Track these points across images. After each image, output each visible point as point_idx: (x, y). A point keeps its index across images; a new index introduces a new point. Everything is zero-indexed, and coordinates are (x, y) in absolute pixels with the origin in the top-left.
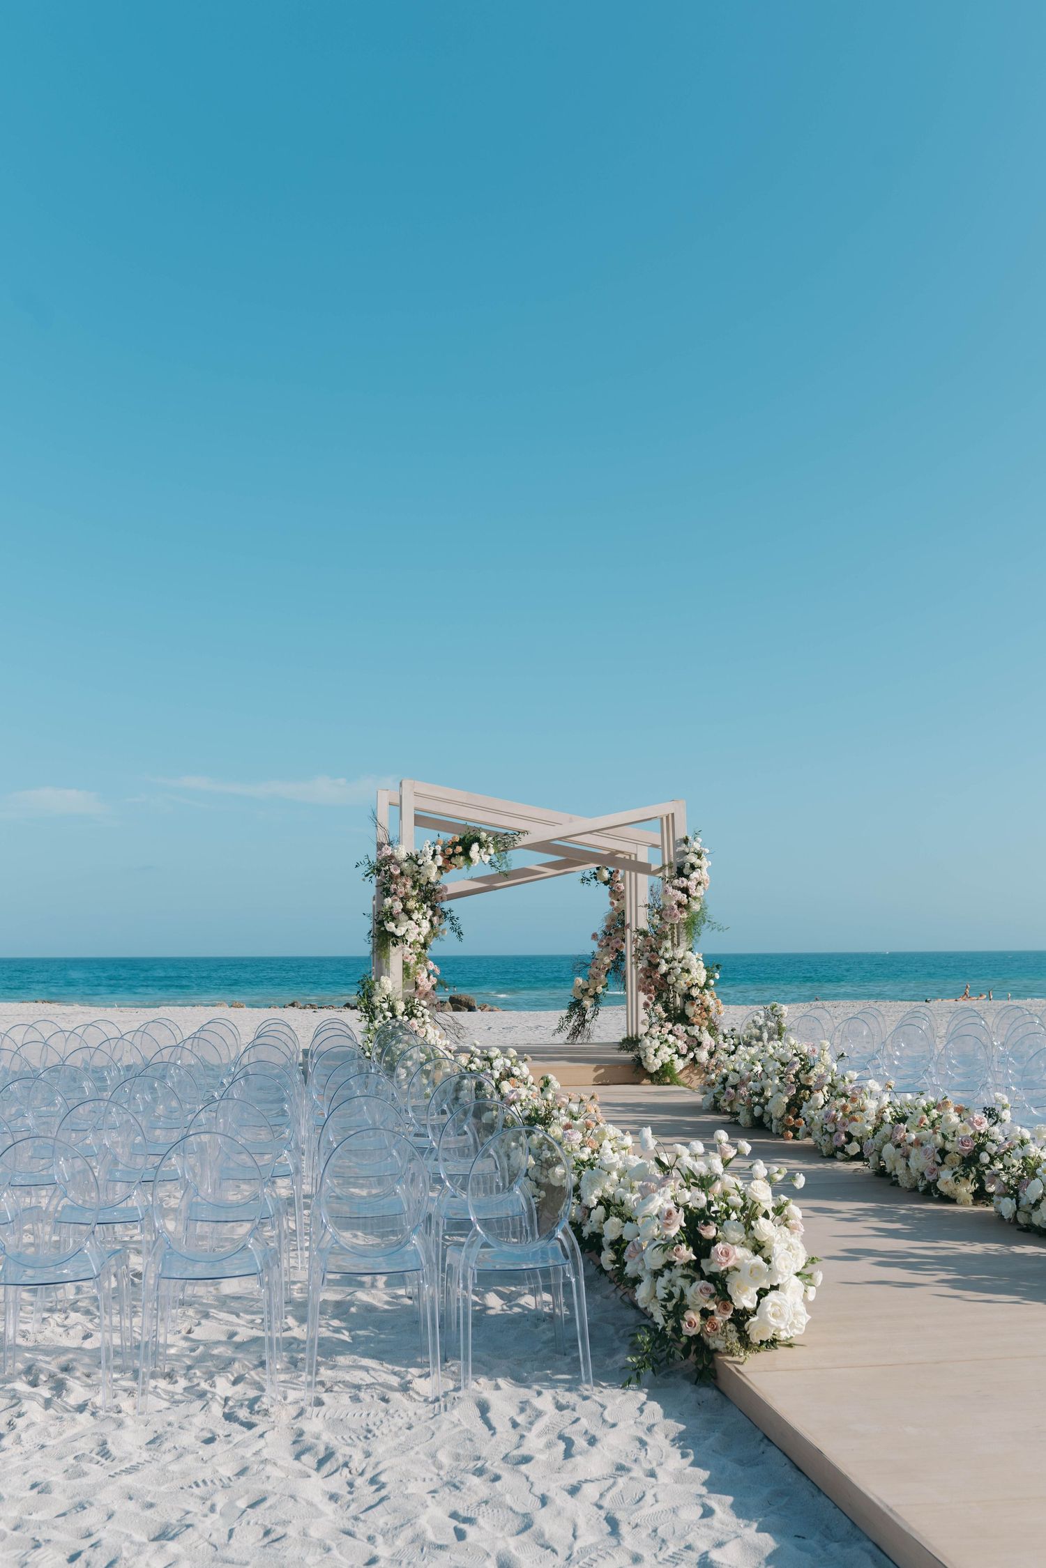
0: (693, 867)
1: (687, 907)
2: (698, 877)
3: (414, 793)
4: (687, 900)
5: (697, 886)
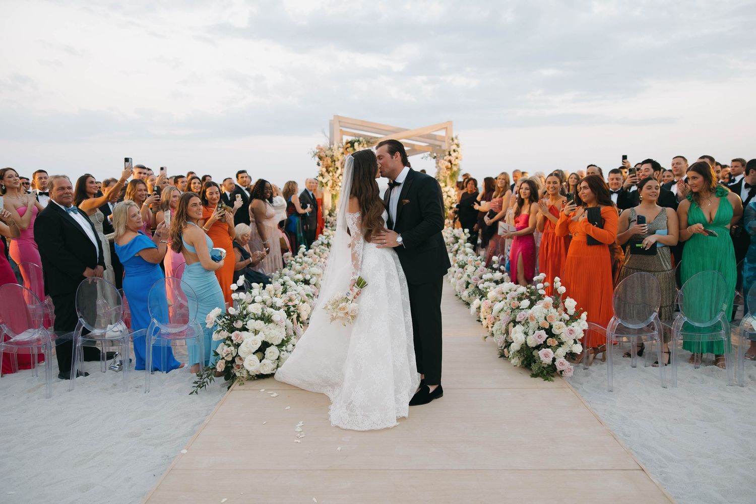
0: (454, 151)
1: (451, 169)
2: (456, 155)
3: (339, 121)
4: (451, 166)
5: (455, 159)
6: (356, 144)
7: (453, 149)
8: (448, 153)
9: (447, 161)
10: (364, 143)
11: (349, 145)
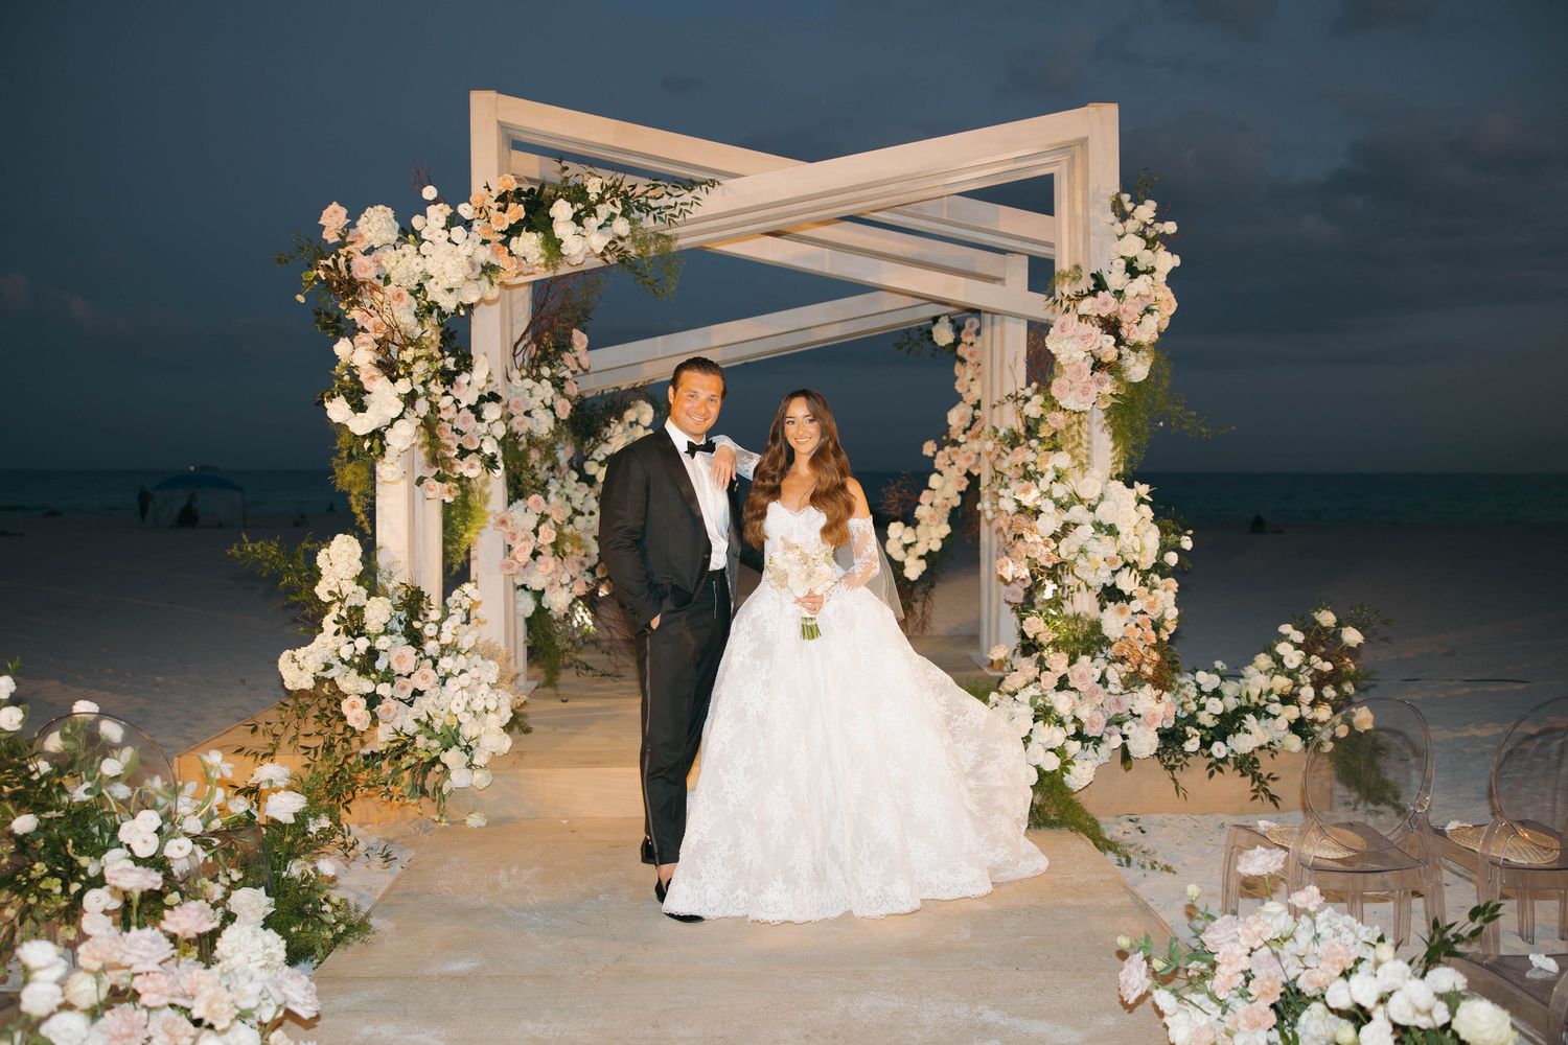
0: (1133, 271)
1: (1114, 368)
2: (1147, 293)
3: (499, 122)
4: (1117, 351)
5: (1141, 316)
6: (562, 211)
7: (1122, 257)
8: (1093, 282)
9: (1094, 322)
10: (612, 209)
11: (517, 212)
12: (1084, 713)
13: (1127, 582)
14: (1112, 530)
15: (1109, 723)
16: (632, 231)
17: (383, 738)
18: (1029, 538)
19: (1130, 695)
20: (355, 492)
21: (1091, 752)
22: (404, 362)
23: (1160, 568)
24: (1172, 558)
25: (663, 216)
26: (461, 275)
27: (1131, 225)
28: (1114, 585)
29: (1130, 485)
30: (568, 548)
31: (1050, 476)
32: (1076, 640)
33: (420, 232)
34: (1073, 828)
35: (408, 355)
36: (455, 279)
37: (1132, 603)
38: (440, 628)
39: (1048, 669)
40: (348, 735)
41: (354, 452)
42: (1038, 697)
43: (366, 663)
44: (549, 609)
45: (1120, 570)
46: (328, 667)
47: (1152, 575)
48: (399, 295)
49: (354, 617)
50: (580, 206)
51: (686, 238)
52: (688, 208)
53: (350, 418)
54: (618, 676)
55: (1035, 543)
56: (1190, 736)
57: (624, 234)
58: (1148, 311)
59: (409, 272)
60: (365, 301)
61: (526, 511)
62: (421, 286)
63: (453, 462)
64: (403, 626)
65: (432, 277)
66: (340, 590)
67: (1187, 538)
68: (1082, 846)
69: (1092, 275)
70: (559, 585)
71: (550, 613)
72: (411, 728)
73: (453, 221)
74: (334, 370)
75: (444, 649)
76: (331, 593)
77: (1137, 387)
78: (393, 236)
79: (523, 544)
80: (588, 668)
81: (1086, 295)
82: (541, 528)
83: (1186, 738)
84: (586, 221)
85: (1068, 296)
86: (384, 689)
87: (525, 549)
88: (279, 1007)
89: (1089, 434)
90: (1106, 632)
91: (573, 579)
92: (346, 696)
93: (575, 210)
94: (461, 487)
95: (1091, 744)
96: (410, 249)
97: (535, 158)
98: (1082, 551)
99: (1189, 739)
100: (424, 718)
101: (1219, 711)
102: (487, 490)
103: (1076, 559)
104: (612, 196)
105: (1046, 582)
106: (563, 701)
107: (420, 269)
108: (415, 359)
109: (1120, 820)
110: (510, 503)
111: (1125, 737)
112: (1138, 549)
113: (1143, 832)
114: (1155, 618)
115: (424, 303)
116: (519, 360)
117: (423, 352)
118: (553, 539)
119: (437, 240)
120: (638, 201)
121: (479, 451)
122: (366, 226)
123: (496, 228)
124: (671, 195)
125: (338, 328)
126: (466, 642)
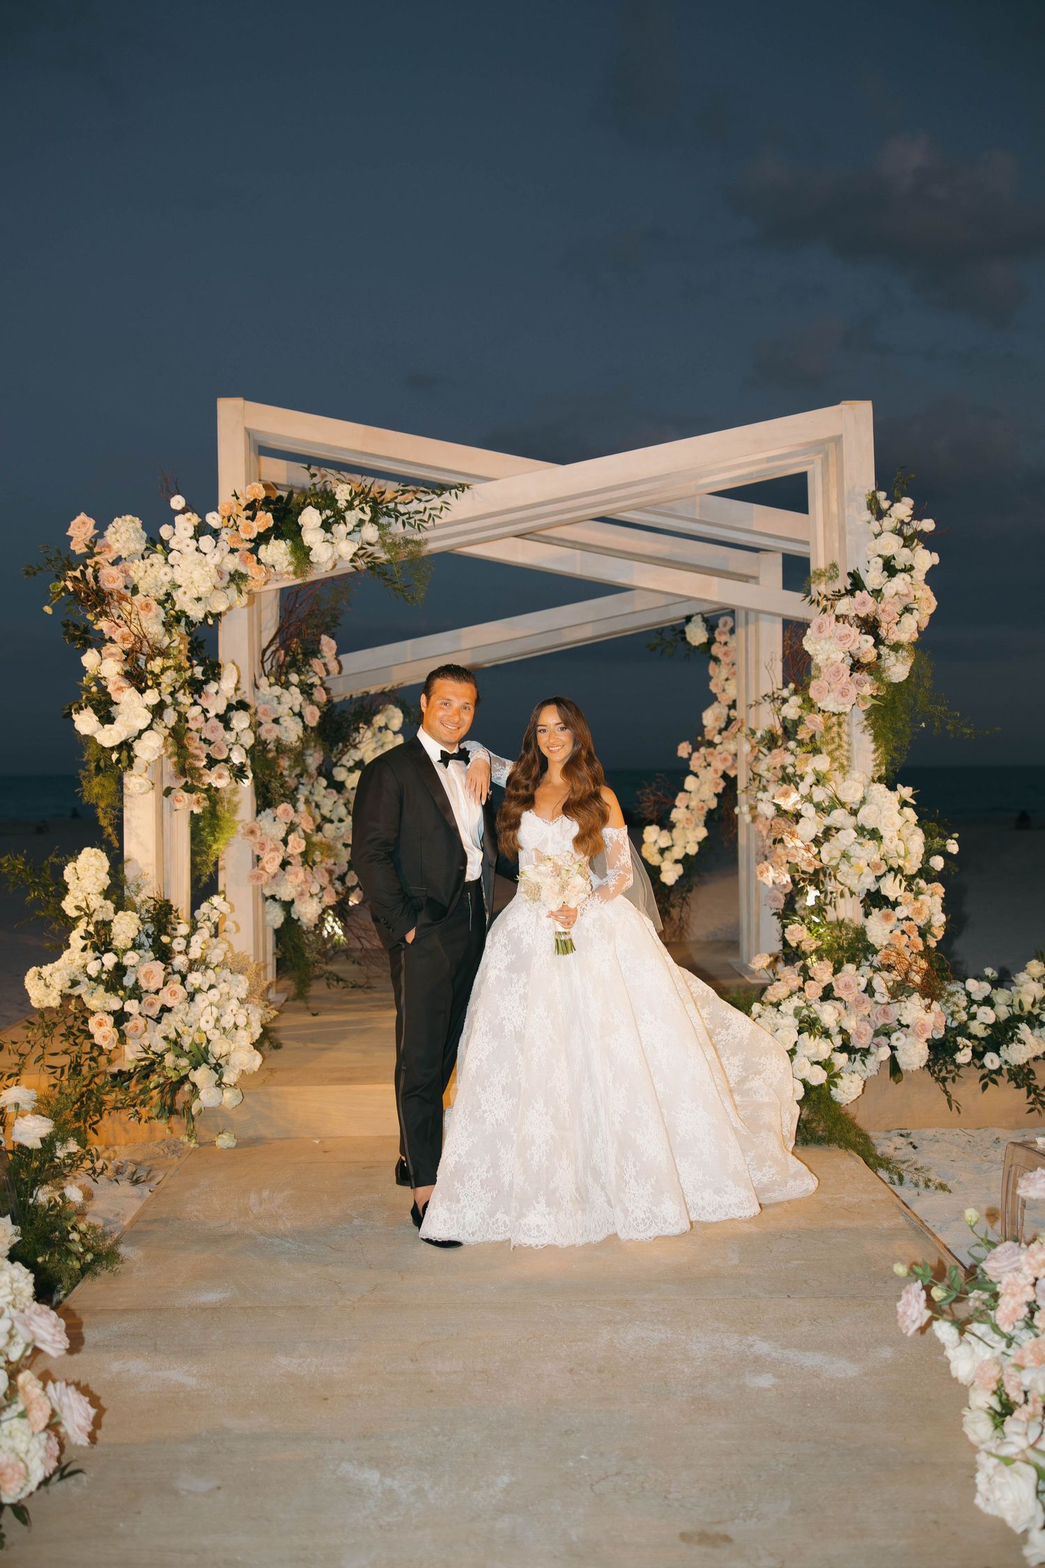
0: (891, 570)
1: (874, 669)
2: (906, 592)
3: (245, 428)
4: (876, 651)
5: (901, 615)
6: (310, 518)
7: (879, 556)
8: (849, 581)
9: (852, 622)
10: (362, 516)
11: (265, 520)
12: (851, 1024)
13: (891, 888)
14: (875, 835)
15: (877, 1034)
16: (381, 537)
17: (130, 1057)
18: (790, 843)
19: (898, 1004)
20: (102, 804)
21: (858, 1065)
22: (152, 672)
23: (925, 873)
24: (938, 863)
25: (412, 521)
26: (209, 584)
27: (888, 523)
28: (878, 891)
29: (892, 788)
30: (317, 856)
31: (810, 779)
32: (841, 947)
33: (168, 542)
34: (842, 1144)
35: (156, 665)
36: (203, 588)
37: (898, 909)
38: (188, 943)
39: (812, 979)
40: (95, 1054)
41: (102, 764)
42: (803, 1008)
43: (114, 980)
44: (299, 919)
45: (884, 875)
46: (75, 983)
47: (918, 880)
48: (147, 605)
49: (102, 932)
50: (328, 512)
51: (436, 541)
52: (437, 512)
53: (98, 730)
54: (368, 988)
55: (796, 848)
56: (961, 1047)
57: (373, 540)
58: (908, 610)
59: (156, 581)
60: (113, 611)
61: (275, 820)
62: (169, 595)
63: (201, 772)
64: (150, 940)
65: (180, 586)
66: (88, 905)
67: (953, 841)
68: (852, 1164)
69: (850, 574)
70: (309, 895)
71: (299, 923)
72: (160, 1046)
73: (201, 530)
74: (82, 681)
75: (193, 965)
76: (78, 908)
77: (896, 688)
78: (141, 546)
79: (272, 854)
80: (339, 979)
81: (843, 595)
82: (291, 838)
83: (958, 1049)
84: (335, 528)
85: (825, 596)
86: (131, 1006)
87: (274, 859)
88: (27, 1345)
89: (848, 735)
90: (871, 940)
91: (322, 889)
92: (93, 1013)
93: (324, 517)
94: (209, 798)
95: (858, 1056)
96: (157, 558)
97: (283, 463)
98: (845, 856)
99: (960, 1050)
100: (173, 1036)
101: (991, 1020)
102: (236, 799)
103: (838, 864)
104: (360, 503)
105: (809, 888)
106: (314, 1015)
107: (168, 578)
108: (164, 670)
109: (889, 1135)
110: (258, 812)
111: (893, 1048)
112: (902, 853)
113: (915, 1147)
114: (922, 924)
115: (172, 612)
116: (267, 666)
117: (171, 662)
118: (303, 848)
119: (185, 550)
120: (387, 507)
121: (227, 760)
122: (114, 536)
123: (244, 536)
124: (420, 500)
125: (85, 639)
126: (216, 956)
